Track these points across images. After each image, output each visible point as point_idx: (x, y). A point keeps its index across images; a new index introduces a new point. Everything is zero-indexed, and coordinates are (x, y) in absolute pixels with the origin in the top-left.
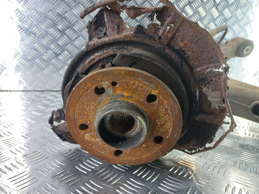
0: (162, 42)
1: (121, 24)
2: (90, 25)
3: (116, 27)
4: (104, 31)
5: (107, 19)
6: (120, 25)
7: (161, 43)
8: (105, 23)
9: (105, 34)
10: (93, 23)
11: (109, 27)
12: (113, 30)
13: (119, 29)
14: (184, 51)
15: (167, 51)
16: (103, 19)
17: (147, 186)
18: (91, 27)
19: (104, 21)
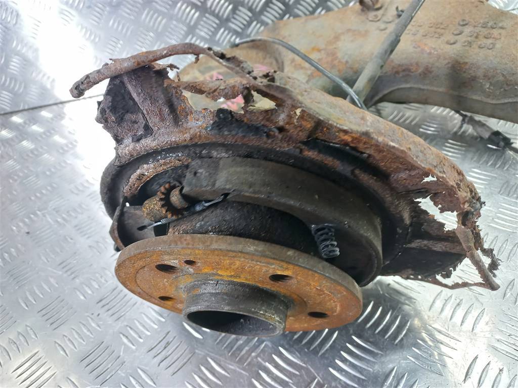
0: (291, 138)
1: (178, 99)
2: (103, 116)
3: (166, 110)
4: (142, 122)
5: (139, 94)
6: (176, 103)
7: (289, 139)
8: (135, 103)
9: (148, 130)
10: (108, 111)
11: (148, 113)
12: (162, 119)
13: (176, 114)
14: (354, 149)
15: (311, 154)
16: (127, 98)
17: (309, 367)
18: (107, 118)
19: (133, 100)
